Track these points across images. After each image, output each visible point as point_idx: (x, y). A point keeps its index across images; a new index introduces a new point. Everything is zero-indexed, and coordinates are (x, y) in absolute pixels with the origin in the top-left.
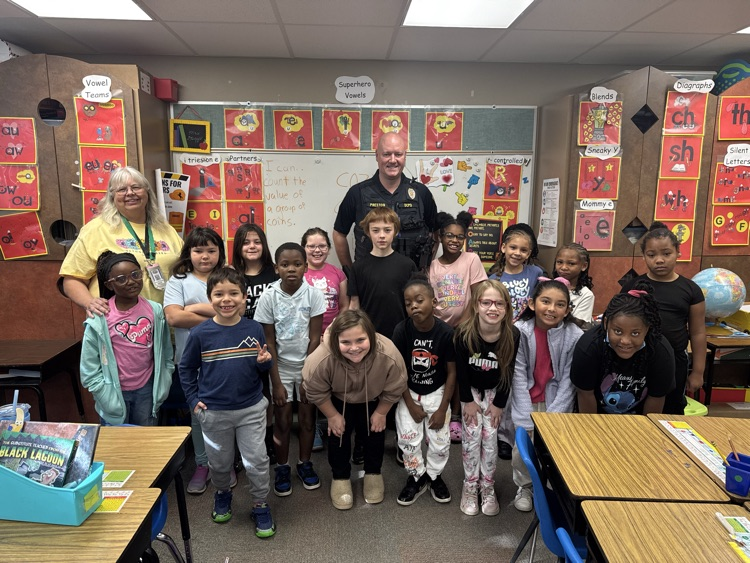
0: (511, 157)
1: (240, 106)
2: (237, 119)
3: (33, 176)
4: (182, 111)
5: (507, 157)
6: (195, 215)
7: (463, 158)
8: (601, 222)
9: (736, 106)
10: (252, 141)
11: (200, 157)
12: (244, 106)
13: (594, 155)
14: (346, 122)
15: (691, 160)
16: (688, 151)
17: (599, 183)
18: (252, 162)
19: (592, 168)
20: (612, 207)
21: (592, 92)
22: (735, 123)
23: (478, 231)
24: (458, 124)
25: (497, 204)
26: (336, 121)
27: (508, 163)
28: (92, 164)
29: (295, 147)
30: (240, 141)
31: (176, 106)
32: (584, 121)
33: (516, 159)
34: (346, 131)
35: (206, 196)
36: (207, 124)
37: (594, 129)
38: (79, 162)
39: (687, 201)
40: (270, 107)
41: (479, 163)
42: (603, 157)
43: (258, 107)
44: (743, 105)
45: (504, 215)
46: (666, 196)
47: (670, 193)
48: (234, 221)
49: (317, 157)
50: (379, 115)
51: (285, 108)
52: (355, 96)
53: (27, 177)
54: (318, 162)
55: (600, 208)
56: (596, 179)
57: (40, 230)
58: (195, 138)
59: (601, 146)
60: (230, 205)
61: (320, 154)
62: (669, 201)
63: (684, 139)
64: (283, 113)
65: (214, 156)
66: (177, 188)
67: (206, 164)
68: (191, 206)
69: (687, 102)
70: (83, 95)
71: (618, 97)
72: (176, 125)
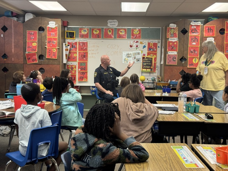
0: (154, 41)
1: (83, 27)
2: (82, 31)
3: (36, 44)
4: (68, 29)
5: (153, 41)
6: (70, 55)
7: (141, 41)
8: (174, 57)
9: (209, 28)
10: (86, 36)
11: (72, 40)
12: (84, 28)
13: (171, 40)
14: (110, 31)
15: (197, 42)
16: (196, 39)
17: (173, 47)
18: (86, 42)
19: (171, 44)
20: (176, 53)
21: (170, 25)
22: (208, 32)
23: (146, 61)
24: (140, 32)
25: (151, 53)
26: (107, 31)
27: (154, 42)
28: (49, 42)
29: (97, 38)
30: (83, 36)
31: (67, 27)
32: (168, 32)
33: (156, 41)
34: (110, 33)
35: (73, 50)
36: (75, 32)
37: (171, 34)
38: (47, 41)
39: (197, 52)
40: (91, 28)
41: (146, 42)
42: (174, 41)
43: (88, 28)
44: (210, 28)
45: (153, 56)
46: (191, 51)
47: (192, 50)
48: (80, 57)
49: (102, 40)
50: (119, 30)
51: (94, 28)
52: (113, 25)
53: (34, 44)
54: (102, 41)
55: (173, 54)
56: (172, 46)
57: (37, 57)
58: (71, 35)
59: (173, 38)
60: (79, 52)
61: (103, 39)
62: (192, 52)
63: (195, 36)
64: (94, 29)
65: (76, 40)
66: (67, 48)
67: (74, 42)
68: (70, 53)
69: (195, 27)
70: (49, 26)
71: (177, 26)
72: (67, 32)
